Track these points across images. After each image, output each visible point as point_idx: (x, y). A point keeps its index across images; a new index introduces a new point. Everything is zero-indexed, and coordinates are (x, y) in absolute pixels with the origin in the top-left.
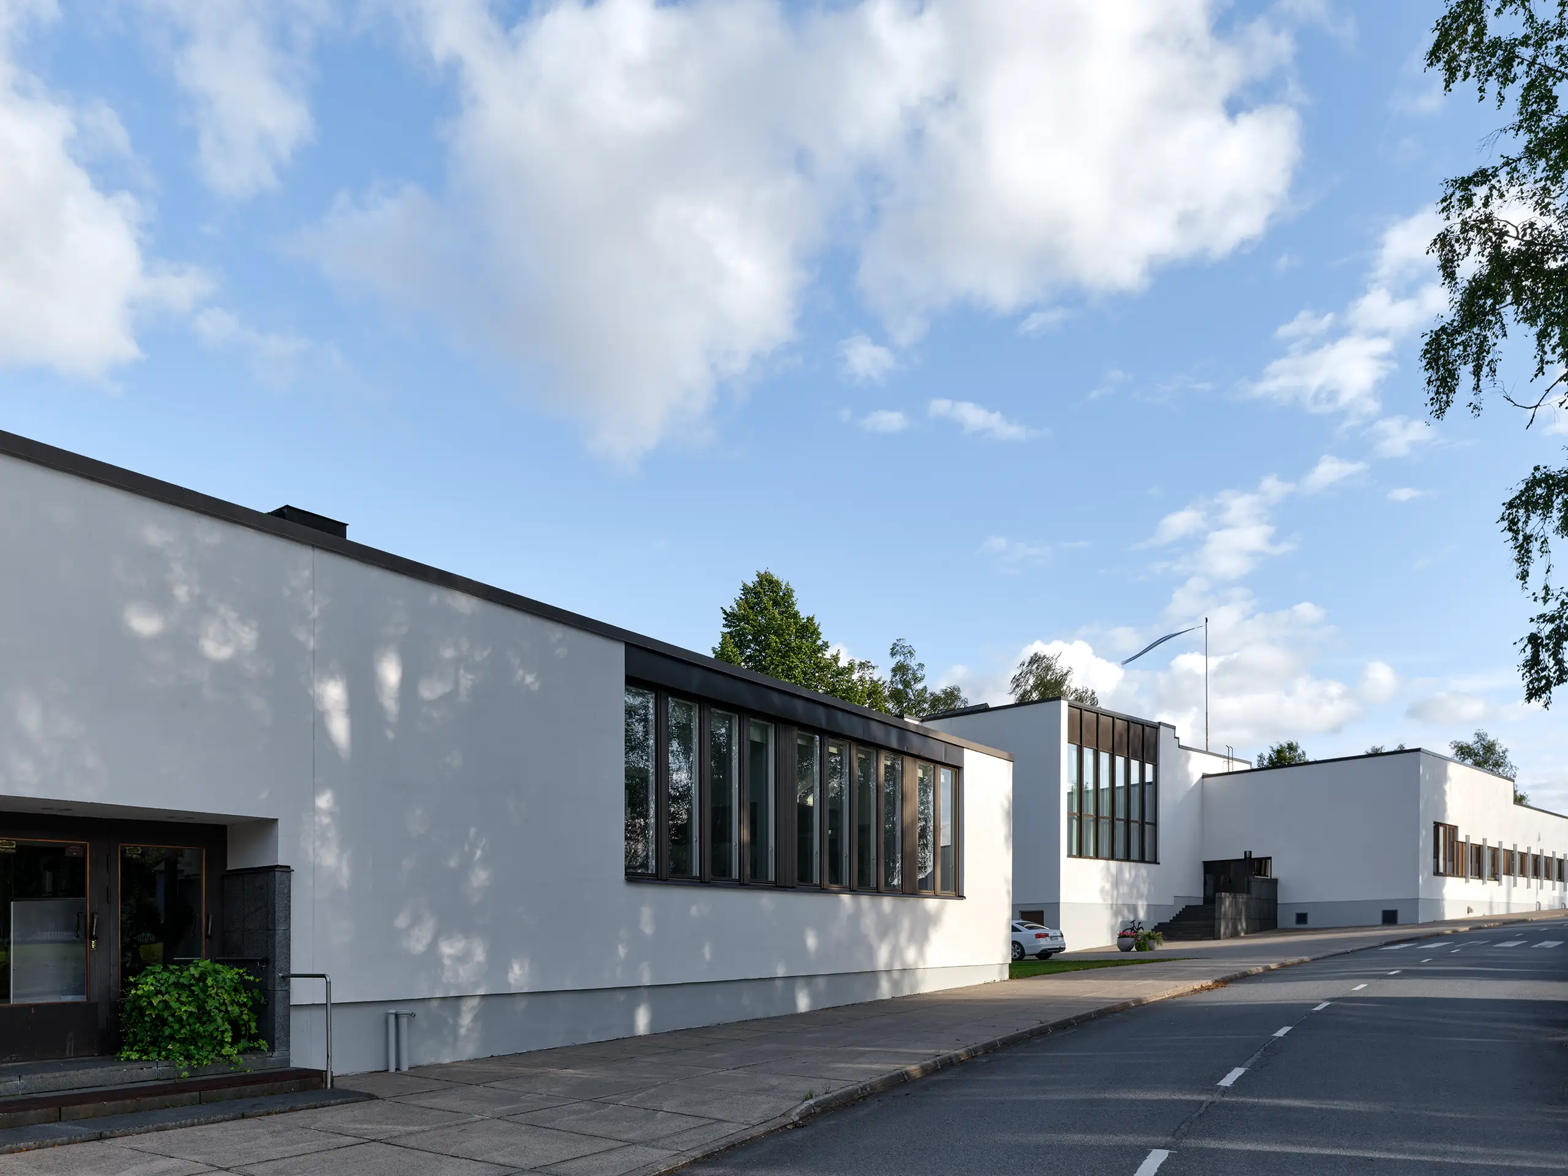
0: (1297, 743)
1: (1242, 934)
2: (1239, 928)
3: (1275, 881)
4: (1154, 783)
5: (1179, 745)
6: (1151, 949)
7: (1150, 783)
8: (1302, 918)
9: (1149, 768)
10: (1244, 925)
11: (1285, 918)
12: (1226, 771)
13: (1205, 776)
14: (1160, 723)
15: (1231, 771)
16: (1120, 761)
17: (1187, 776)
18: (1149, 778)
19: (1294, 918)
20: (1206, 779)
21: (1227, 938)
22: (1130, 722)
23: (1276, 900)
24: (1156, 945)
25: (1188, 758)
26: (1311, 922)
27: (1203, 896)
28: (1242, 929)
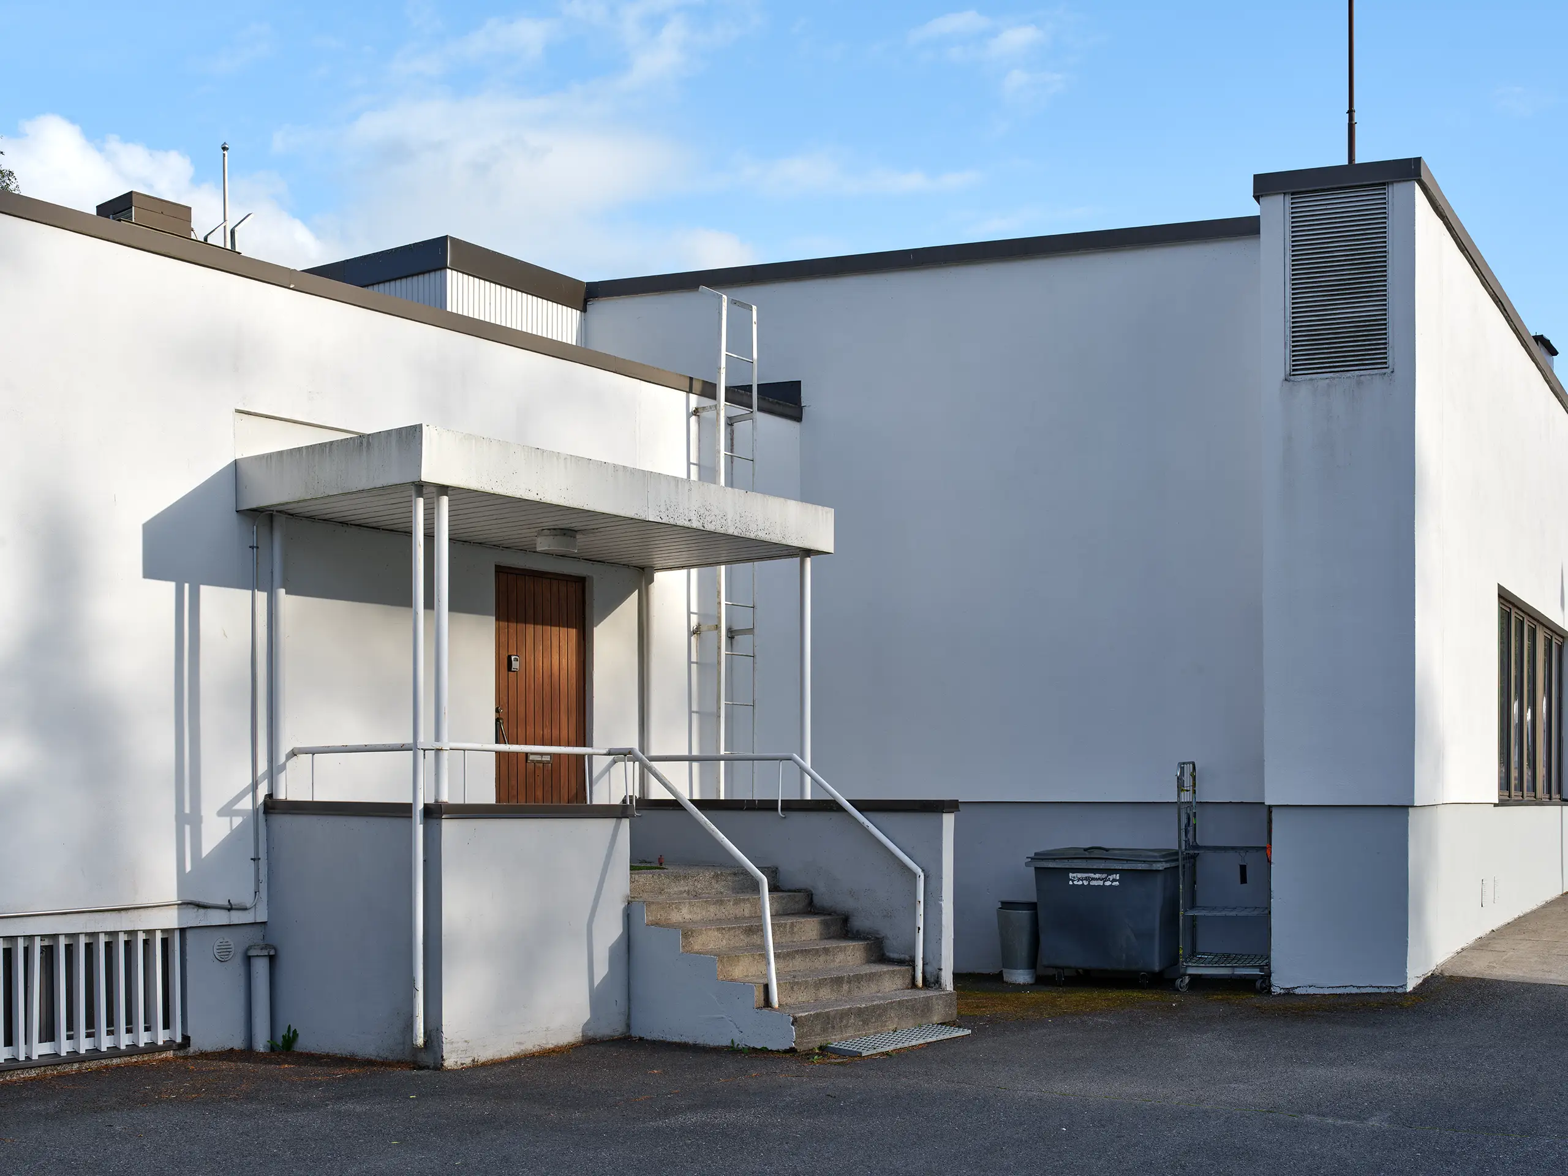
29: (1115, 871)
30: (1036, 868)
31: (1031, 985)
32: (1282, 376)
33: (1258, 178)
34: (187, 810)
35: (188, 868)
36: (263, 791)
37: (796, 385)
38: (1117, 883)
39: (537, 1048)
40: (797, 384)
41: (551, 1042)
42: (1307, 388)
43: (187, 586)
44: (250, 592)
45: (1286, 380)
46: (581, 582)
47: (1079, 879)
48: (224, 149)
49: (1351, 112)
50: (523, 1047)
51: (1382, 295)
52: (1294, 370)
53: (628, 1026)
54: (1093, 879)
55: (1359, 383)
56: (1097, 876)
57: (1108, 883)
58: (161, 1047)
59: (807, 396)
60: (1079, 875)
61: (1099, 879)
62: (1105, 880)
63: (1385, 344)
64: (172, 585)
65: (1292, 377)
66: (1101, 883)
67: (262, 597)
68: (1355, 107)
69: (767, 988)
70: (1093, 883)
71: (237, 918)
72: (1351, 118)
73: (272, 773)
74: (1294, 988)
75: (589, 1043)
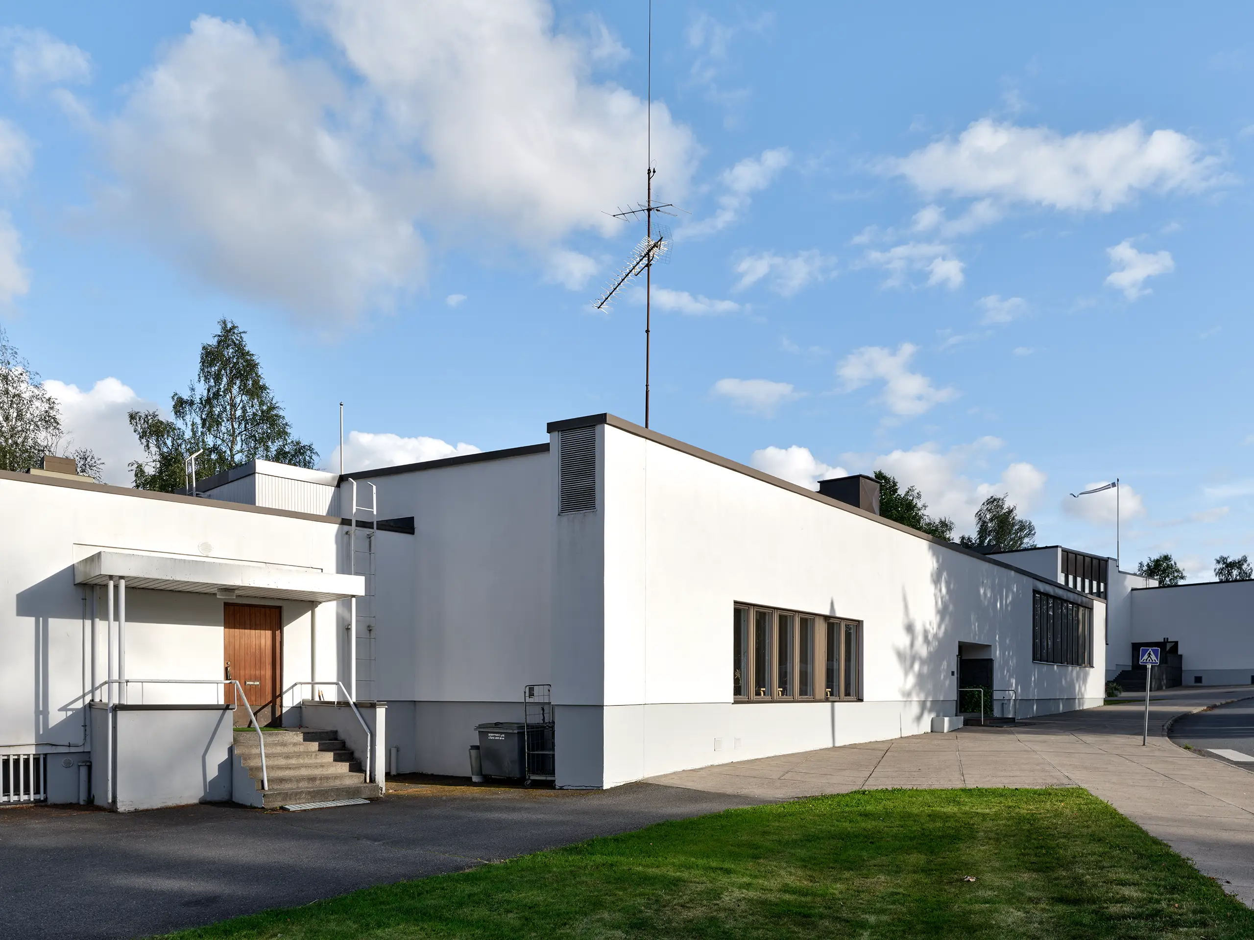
0: (1171, 556)
1: (1164, 688)
2: (1163, 683)
3: (1181, 656)
4: (1104, 593)
5: (1119, 571)
6: (1116, 696)
7: (1102, 592)
8: (1198, 679)
9: (1102, 585)
10: (1165, 681)
11: (1188, 679)
12: (1145, 587)
13: (1133, 590)
14: (1108, 558)
15: (1148, 587)
16: (1087, 582)
17: (1125, 587)
18: (1102, 590)
19: (1193, 679)
20: (1135, 591)
21: (1154, 691)
22: (1092, 558)
23: (1181, 668)
24: (1119, 693)
25: (1125, 578)
26: (1205, 682)
27: (1131, 664)
28: (1164, 683)
29: (502, 733)
30: (479, 731)
31: (482, 782)
32: (557, 514)
33: (549, 424)
34: (41, 709)
35: (41, 733)
36: (88, 699)
37: (411, 519)
38: (503, 738)
39: (175, 805)
40: (413, 518)
41: (184, 802)
42: (565, 518)
43: (41, 619)
44: (82, 620)
45: (559, 515)
46: (280, 608)
47: (492, 736)
48: (341, 405)
49: (647, 386)
50: (166, 804)
51: (593, 475)
52: (562, 511)
53: (231, 795)
54: (496, 736)
55: (585, 516)
56: (497, 735)
57: (501, 738)
58: (42, 800)
59: (416, 524)
60: (492, 735)
61: (498, 737)
62: (500, 737)
63: (594, 498)
64: (33, 619)
65: (561, 514)
66: (498, 738)
67: (88, 623)
68: (649, 383)
69: (262, 782)
70: (496, 738)
71: (73, 750)
72: (647, 389)
73: (93, 691)
74: (563, 786)
75: (203, 802)
